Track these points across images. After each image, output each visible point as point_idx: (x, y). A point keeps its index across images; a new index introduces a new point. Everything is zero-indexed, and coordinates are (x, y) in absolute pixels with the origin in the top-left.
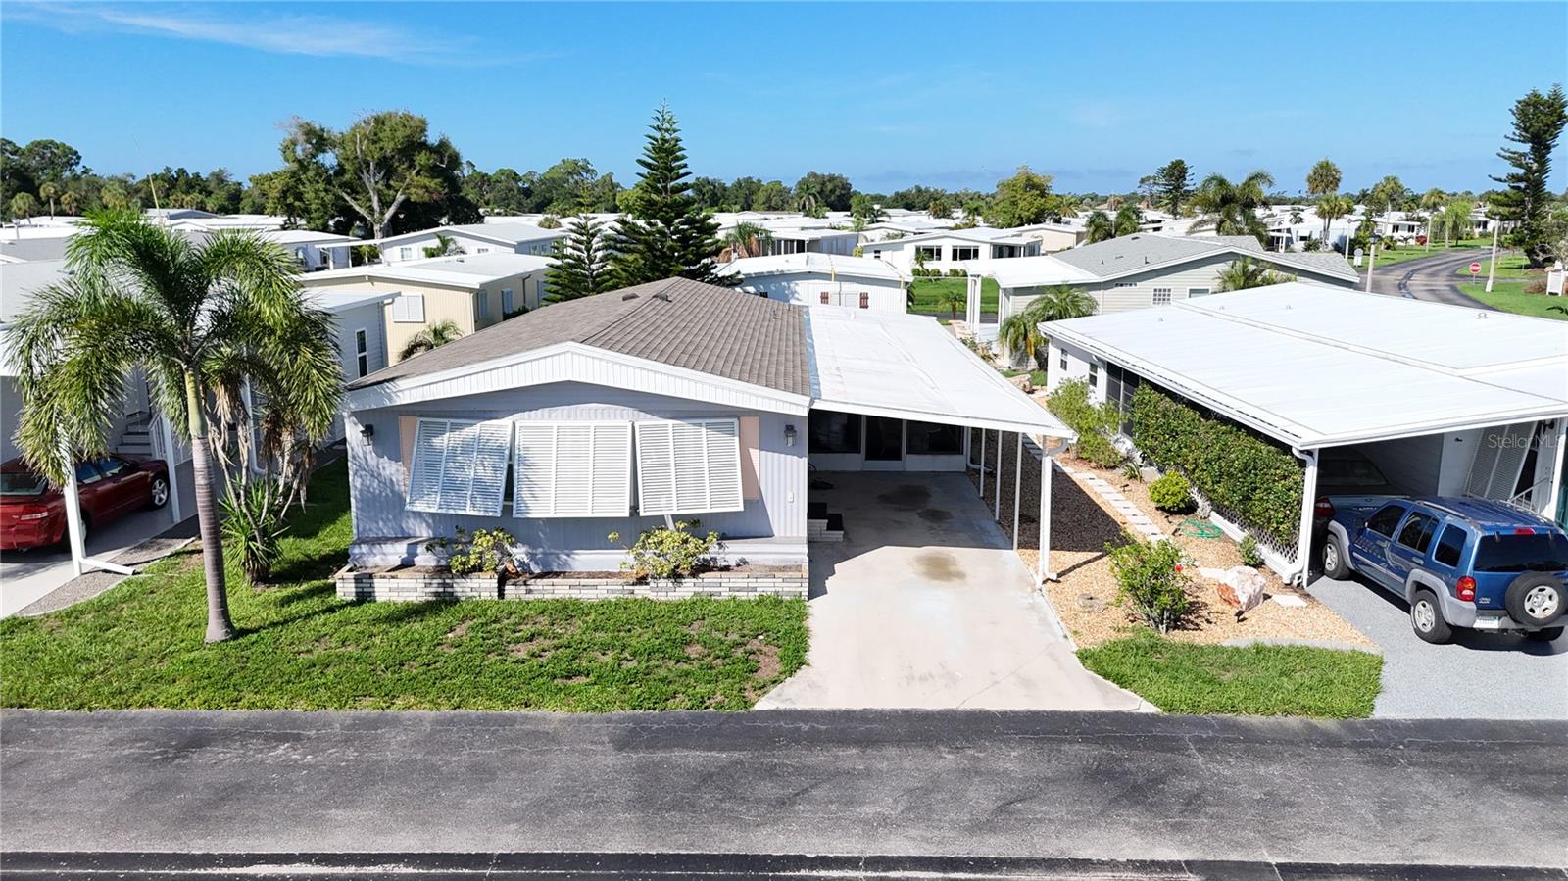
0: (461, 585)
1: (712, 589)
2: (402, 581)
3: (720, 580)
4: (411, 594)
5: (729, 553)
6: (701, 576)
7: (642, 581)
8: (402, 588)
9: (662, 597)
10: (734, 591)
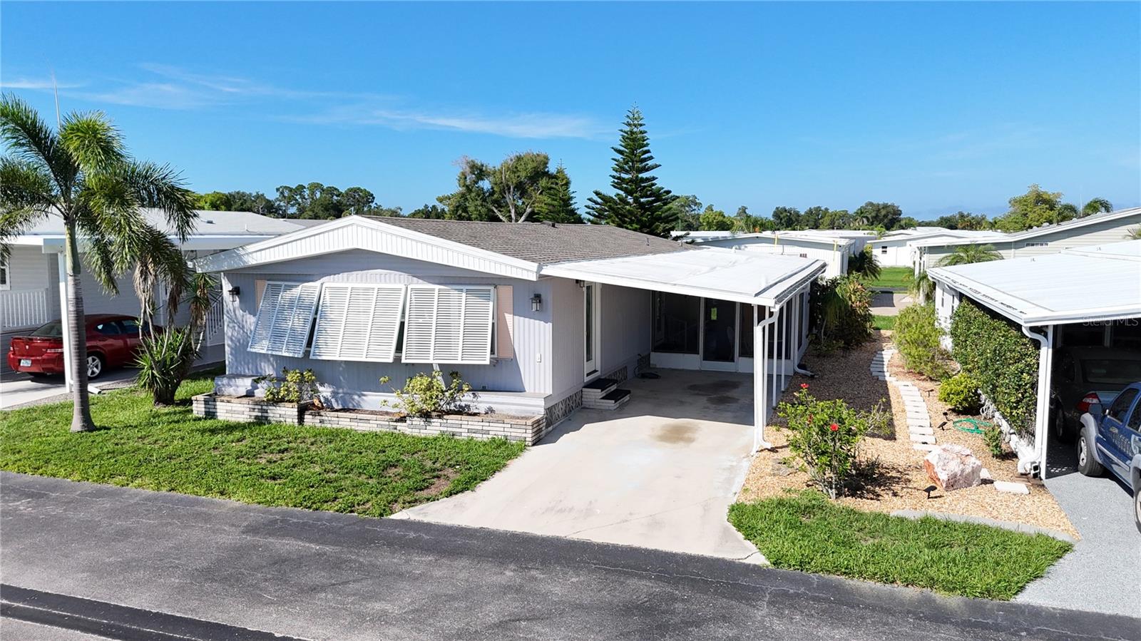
0: (274, 411)
1: (454, 430)
2: (235, 405)
3: (460, 422)
4: (240, 416)
5: (481, 402)
6: (445, 417)
7: (403, 419)
8: (235, 411)
9: (415, 433)
10: (471, 432)
